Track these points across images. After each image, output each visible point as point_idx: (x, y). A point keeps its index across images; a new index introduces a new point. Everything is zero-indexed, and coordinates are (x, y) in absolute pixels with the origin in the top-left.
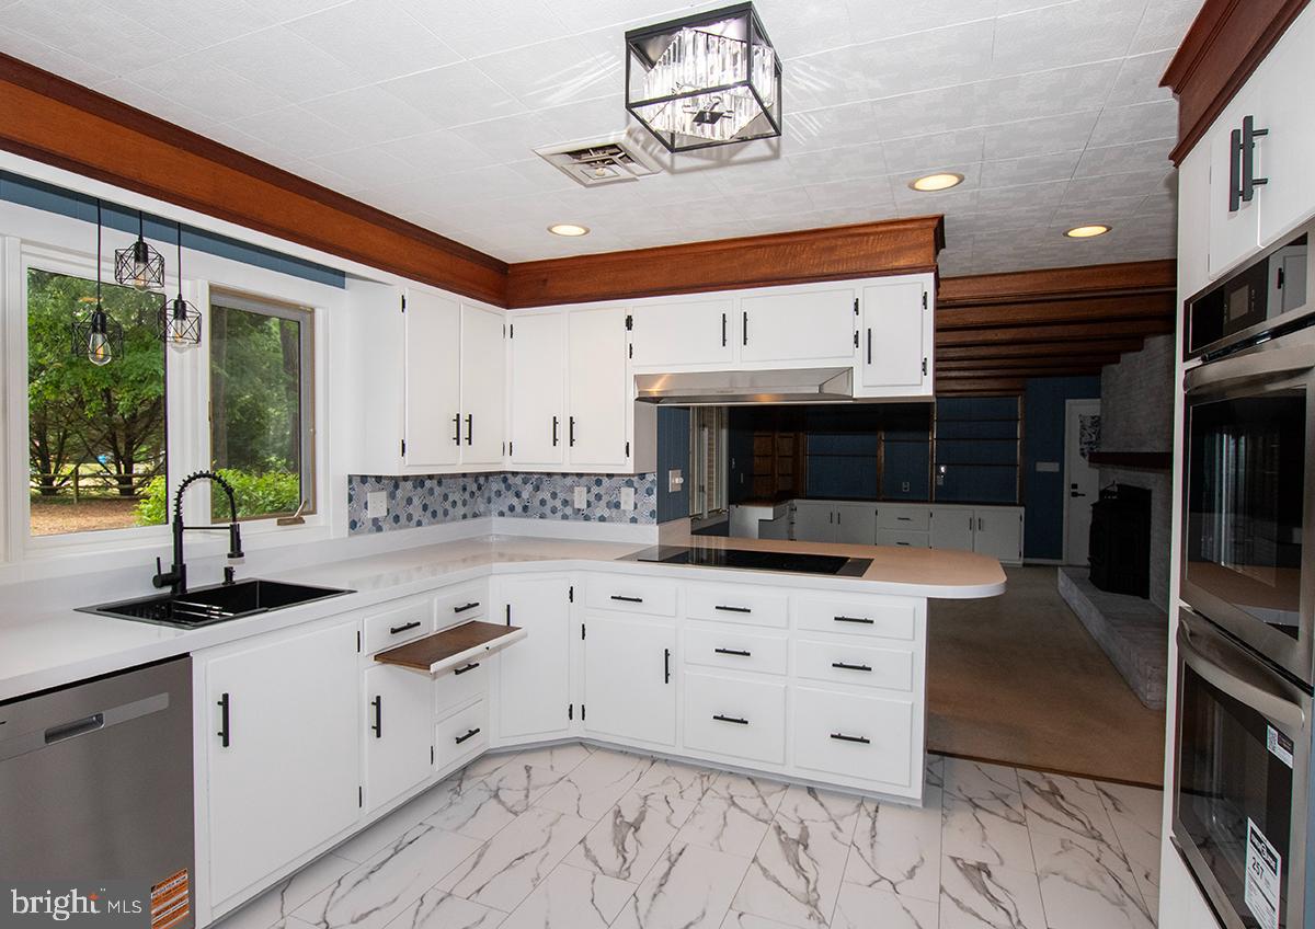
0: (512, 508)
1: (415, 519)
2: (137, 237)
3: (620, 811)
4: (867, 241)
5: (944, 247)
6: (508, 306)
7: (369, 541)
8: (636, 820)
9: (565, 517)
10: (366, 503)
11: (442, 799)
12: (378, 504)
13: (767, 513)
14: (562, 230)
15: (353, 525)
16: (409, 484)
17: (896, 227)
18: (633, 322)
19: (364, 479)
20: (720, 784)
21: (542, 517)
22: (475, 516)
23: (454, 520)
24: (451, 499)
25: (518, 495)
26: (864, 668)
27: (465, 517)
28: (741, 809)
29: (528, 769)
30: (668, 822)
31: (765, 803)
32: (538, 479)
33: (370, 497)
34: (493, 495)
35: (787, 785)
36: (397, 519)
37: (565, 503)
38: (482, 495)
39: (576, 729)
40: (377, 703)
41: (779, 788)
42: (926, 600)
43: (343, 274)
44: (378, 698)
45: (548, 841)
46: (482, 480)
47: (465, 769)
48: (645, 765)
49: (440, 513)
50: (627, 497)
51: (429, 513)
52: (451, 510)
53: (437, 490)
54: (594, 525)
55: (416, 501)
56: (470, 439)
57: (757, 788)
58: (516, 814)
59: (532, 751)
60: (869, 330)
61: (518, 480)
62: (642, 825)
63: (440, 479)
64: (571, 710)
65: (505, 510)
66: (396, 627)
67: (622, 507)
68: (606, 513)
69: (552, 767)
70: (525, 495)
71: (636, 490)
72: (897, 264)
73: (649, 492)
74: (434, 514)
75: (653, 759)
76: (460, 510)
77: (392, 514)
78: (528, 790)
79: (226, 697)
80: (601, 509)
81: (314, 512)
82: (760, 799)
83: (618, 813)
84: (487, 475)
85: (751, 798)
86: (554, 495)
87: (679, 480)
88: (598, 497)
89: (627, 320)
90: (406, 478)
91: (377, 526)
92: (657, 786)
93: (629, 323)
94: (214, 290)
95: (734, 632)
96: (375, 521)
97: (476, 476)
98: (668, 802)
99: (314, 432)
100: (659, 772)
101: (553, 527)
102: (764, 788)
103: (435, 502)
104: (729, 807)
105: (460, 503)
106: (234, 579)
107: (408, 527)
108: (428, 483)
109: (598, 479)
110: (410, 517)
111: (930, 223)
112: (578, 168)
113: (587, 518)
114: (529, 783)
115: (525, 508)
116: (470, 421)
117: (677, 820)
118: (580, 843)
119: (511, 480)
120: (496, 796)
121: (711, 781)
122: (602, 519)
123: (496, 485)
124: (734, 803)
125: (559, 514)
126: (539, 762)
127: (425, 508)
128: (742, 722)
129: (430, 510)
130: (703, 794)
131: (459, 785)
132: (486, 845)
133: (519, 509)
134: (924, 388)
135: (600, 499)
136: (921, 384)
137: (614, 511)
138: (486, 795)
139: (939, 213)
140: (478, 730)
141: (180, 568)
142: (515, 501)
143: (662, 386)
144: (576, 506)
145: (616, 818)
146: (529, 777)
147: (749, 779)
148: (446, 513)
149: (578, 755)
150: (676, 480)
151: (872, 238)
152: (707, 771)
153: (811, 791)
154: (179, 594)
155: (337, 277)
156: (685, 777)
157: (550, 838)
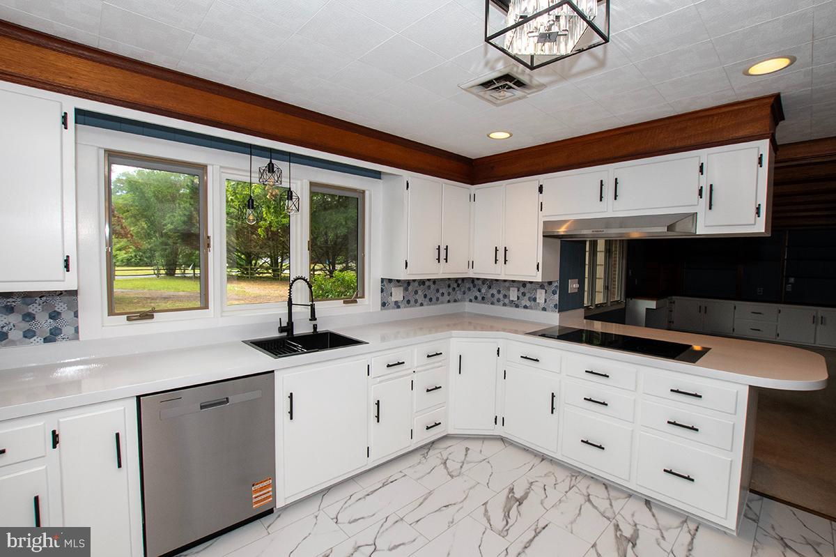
0: (476, 298)
1: (420, 302)
2: (269, 160)
3: (513, 489)
4: (712, 121)
5: (784, 119)
6: (473, 184)
7: (392, 313)
8: (521, 497)
9: (504, 305)
10: (391, 293)
11: (417, 458)
12: (398, 294)
13: (652, 304)
14: (495, 135)
15: (384, 304)
16: (416, 284)
17: (736, 108)
18: (544, 188)
19: (390, 281)
20: (582, 484)
21: (492, 303)
22: (455, 301)
23: (442, 303)
24: (441, 292)
25: (479, 291)
26: (692, 428)
27: (449, 301)
28: (593, 505)
29: (467, 449)
30: (542, 504)
31: (611, 505)
32: (491, 283)
33: (393, 290)
34: (467, 290)
35: (630, 495)
36: (408, 302)
37: (505, 296)
38: (460, 290)
39: (498, 430)
40: (378, 404)
41: (623, 496)
42: (748, 387)
43: (380, 173)
44: (378, 401)
45: (465, 498)
46: (460, 282)
47: (433, 443)
48: (536, 461)
49: (434, 300)
50: (541, 296)
51: (427, 299)
52: (440, 297)
53: (432, 287)
54: (521, 310)
55: (420, 292)
56: (446, 259)
57: (608, 492)
58: (452, 477)
59: (474, 439)
60: (711, 185)
61: (480, 282)
62: (525, 502)
63: (434, 281)
64: (496, 419)
65: (473, 298)
66: (390, 364)
67: (538, 301)
68: (528, 304)
69: (481, 451)
70: (483, 291)
71: (546, 291)
72: (737, 135)
73: (554, 293)
74: (431, 300)
75: (543, 458)
76: (446, 298)
77: (406, 299)
78: (463, 463)
79: (291, 394)
80: (525, 302)
81: (363, 297)
82: (608, 501)
83: (512, 490)
84: (463, 279)
85: (603, 499)
86: (499, 292)
87: (576, 286)
88: (524, 294)
89: (540, 188)
90: (414, 281)
91: (397, 305)
92: (541, 476)
93: (541, 189)
94: (312, 184)
95: (597, 388)
96: (396, 302)
97: (456, 280)
98: (545, 490)
99: (364, 256)
100: (545, 467)
101: (498, 310)
102: (613, 493)
103: (431, 293)
104: (586, 501)
105: (446, 294)
106: (318, 330)
107: (437, 304)
108: (427, 283)
109: (524, 284)
110: (416, 301)
111: (767, 101)
112: (488, 93)
113: (517, 306)
114: (465, 459)
115: (483, 298)
116: (447, 249)
117: (548, 504)
118: (483, 505)
119: (476, 282)
120: (445, 463)
121: (578, 480)
122: (526, 307)
123: (468, 285)
124: (589, 500)
125: (502, 303)
126: (474, 446)
127: (425, 296)
128: (600, 447)
129: (428, 297)
130: (570, 489)
131: (427, 453)
132: (430, 493)
133: (480, 298)
134: (759, 226)
135: (525, 295)
136: (755, 224)
137: (533, 303)
138: (440, 461)
139: (776, 92)
140: (440, 423)
141: (290, 323)
142: (478, 294)
143: (567, 228)
144: (511, 299)
145: (510, 493)
146: (466, 455)
147: (604, 484)
148: (438, 299)
149: (498, 446)
150: (573, 286)
151: (716, 118)
152: (576, 473)
153: (648, 503)
154: (290, 336)
155: (377, 175)
156: (561, 474)
157: (467, 497)
